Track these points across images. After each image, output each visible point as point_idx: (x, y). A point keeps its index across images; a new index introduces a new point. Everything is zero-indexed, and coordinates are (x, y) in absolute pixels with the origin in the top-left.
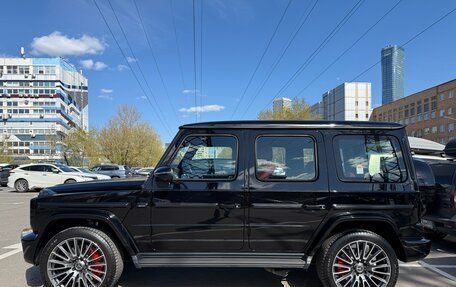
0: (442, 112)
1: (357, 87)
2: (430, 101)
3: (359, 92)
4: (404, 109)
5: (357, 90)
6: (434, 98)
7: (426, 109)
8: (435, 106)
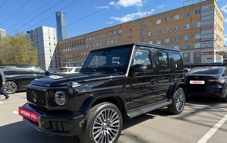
0: (87, 46)
1: (49, 29)
2: (82, 41)
3: (50, 32)
4: (72, 43)
5: (49, 31)
6: (84, 39)
7: (81, 44)
8: (84, 43)
